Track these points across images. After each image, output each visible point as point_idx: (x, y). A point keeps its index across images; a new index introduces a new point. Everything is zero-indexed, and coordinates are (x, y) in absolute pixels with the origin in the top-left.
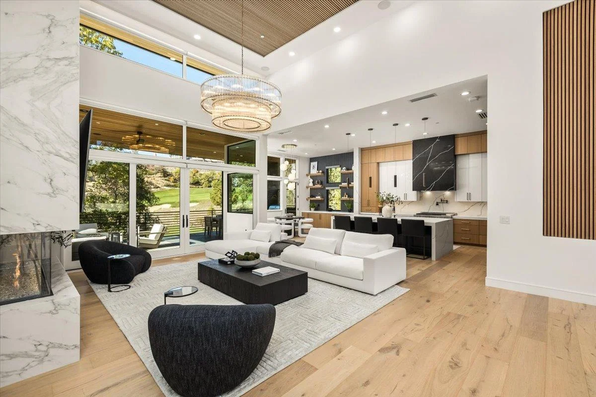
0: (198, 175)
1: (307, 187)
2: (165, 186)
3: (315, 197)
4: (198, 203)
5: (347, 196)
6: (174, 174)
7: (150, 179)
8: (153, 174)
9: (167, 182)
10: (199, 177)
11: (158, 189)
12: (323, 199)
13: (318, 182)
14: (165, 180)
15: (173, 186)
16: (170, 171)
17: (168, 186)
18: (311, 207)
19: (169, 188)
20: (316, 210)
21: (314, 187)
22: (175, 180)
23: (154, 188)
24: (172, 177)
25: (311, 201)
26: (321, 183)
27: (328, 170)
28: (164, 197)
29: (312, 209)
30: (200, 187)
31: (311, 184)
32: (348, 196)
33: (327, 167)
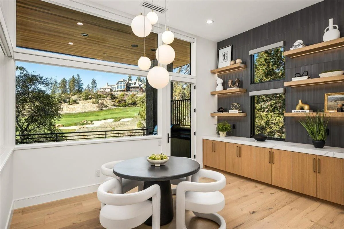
0: (135, 97)
1: (213, 94)
2: (112, 106)
3: (226, 110)
4: (133, 118)
5: (306, 107)
6: (119, 97)
7: (103, 101)
8: (105, 98)
9: (114, 103)
10: (136, 99)
11: (108, 108)
12: (242, 114)
13: (233, 84)
14: (113, 101)
15: (117, 106)
16: (116, 95)
17: (114, 105)
18: (219, 130)
19: (115, 107)
20: (229, 134)
21: (226, 91)
22: (119, 101)
23: (105, 107)
24: (117, 99)
25: (220, 120)
26: (240, 85)
27: (252, 57)
28: (110, 114)
29: (221, 133)
30: (136, 106)
31: (220, 88)
32: (310, 109)
33: (251, 52)
